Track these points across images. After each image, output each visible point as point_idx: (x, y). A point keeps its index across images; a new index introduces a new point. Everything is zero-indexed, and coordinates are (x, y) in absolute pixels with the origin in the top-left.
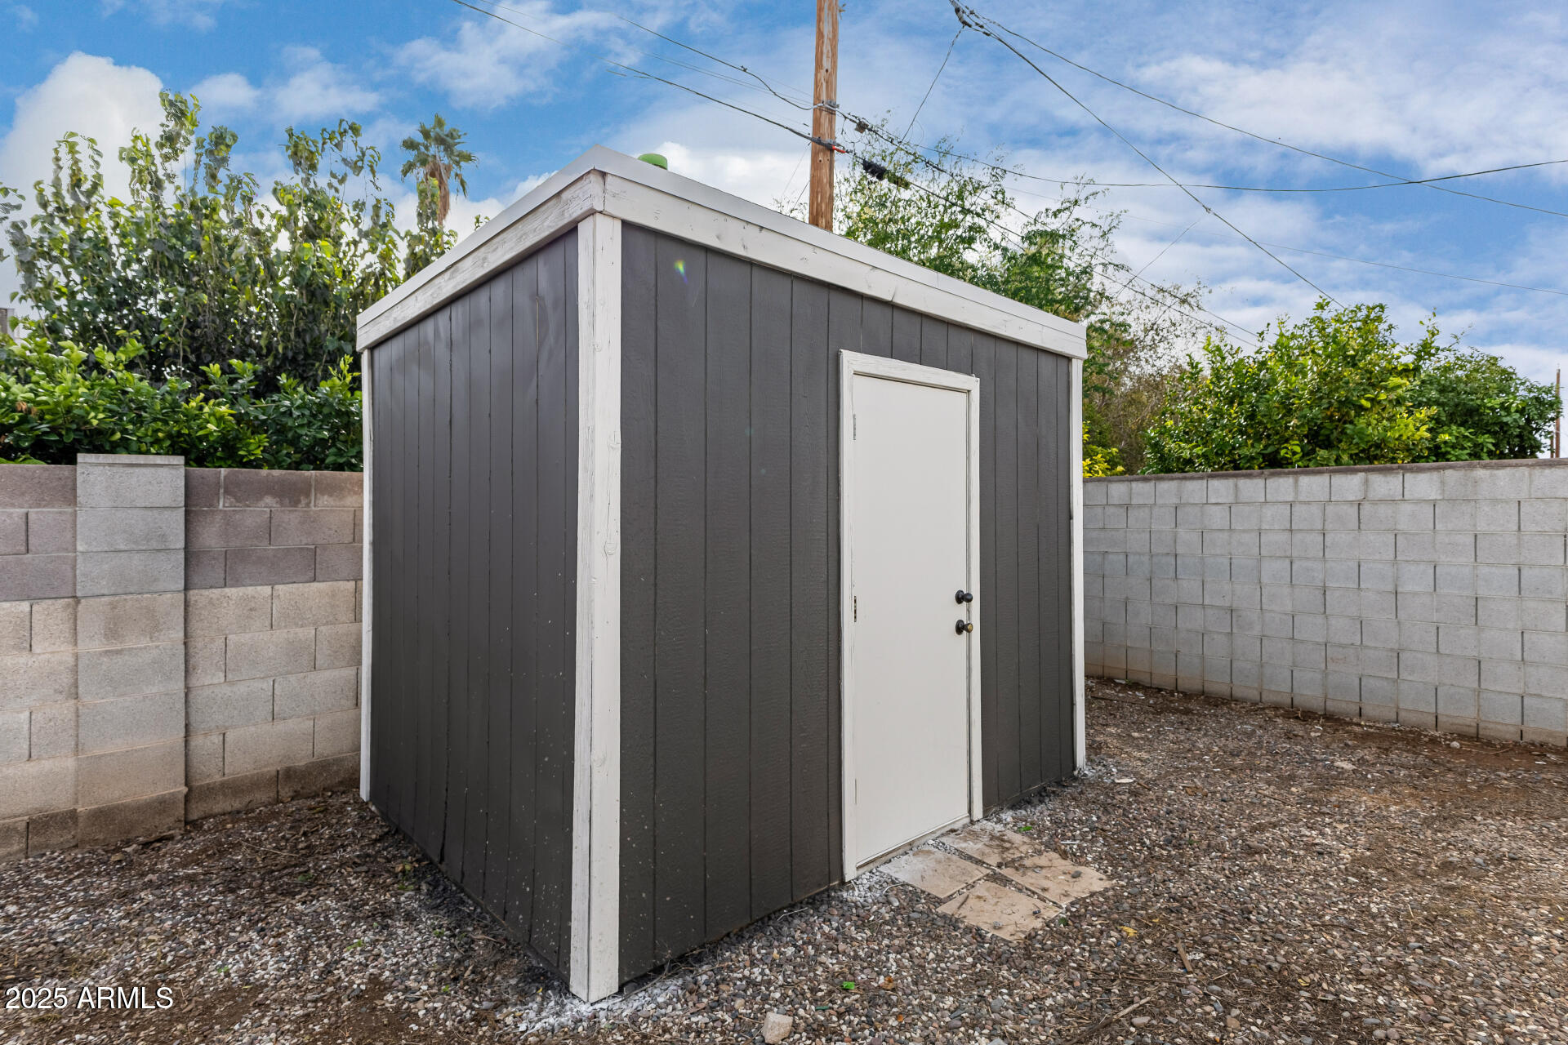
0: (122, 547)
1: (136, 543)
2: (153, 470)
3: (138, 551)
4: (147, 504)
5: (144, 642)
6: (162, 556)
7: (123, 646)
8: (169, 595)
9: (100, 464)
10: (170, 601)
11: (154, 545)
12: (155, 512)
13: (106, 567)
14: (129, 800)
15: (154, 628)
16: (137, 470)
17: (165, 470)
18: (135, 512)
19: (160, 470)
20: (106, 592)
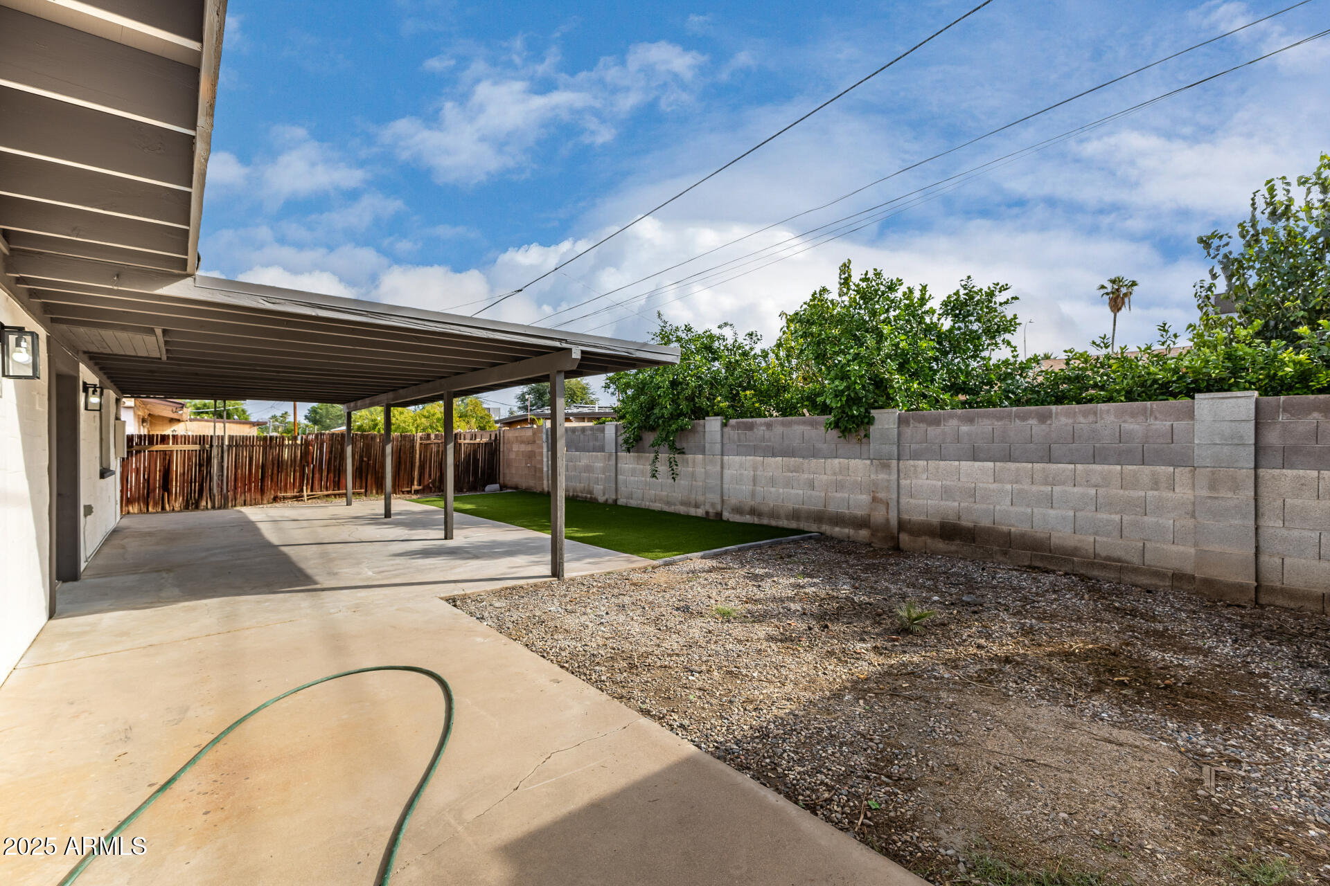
0: (1218, 442)
1: (1226, 440)
2: (1235, 400)
3: (1227, 445)
4: (1232, 419)
5: (1230, 495)
6: (1241, 448)
7: (1216, 495)
8: (1245, 470)
9: (1206, 399)
10: (1246, 473)
11: (1236, 441)
12: (1237, 424)
13: (1209, 452)
14: (1222, 579)
15: (1236, 488)
16: (1226, 400)
17: (1243, 399)
18: (1226, 423)
19: (1240, 400)
20: (1209, 465)
